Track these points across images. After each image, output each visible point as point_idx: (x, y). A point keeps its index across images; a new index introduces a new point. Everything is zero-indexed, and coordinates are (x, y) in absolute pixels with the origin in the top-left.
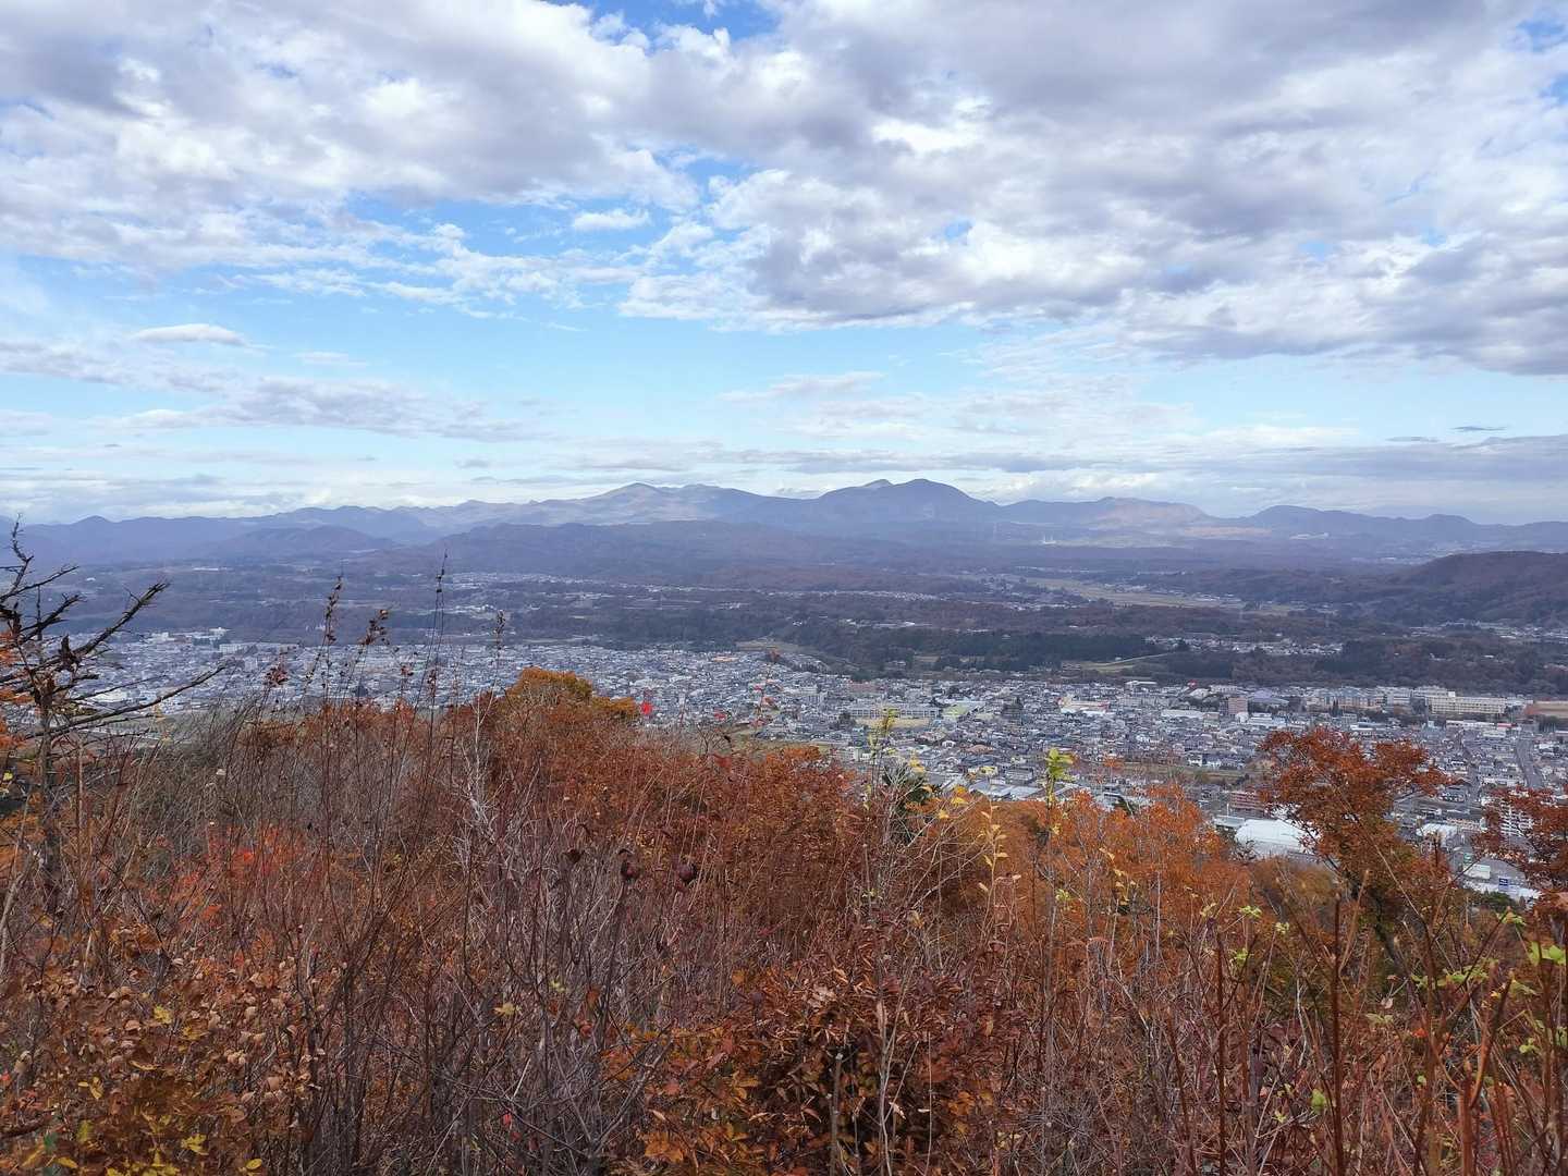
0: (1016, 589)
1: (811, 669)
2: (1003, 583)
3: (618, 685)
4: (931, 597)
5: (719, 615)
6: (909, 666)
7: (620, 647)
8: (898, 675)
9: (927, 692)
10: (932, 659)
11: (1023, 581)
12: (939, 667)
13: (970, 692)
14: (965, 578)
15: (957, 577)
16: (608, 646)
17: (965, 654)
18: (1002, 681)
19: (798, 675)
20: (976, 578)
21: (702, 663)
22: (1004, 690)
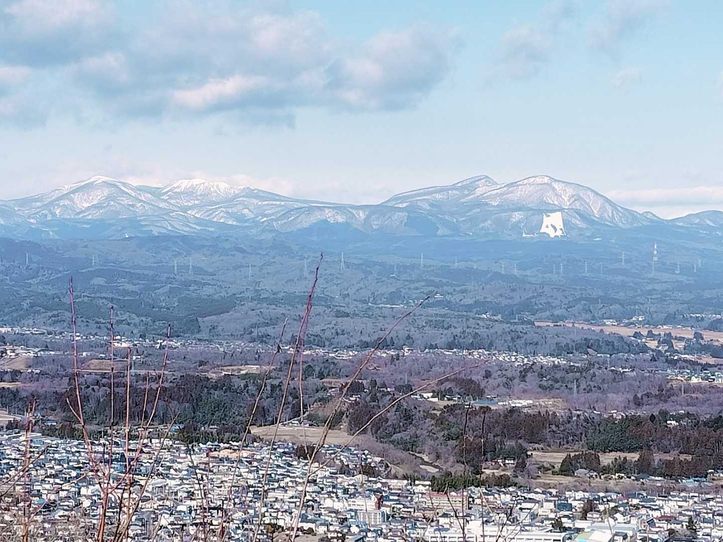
0: (688, 349)
1: (368, 471)
2: (668, 340)
3: (63, 494)
4: (556, 361)
5: (224, 384)
6: (521, 467)
7: (68, 432)
8: (503, 483)
9: (547, 509)
10: (557, 458)
11: (698, 336)
12: (567, 469)
13: (615, 510)
14: (608, 330)
15: (597, 329)
16: (49, 432)
17: (607, 448)
18: (665, 494)
19: (344, 481)
20: (626, 332)
21: (196, 459)
22: (670, 507)
